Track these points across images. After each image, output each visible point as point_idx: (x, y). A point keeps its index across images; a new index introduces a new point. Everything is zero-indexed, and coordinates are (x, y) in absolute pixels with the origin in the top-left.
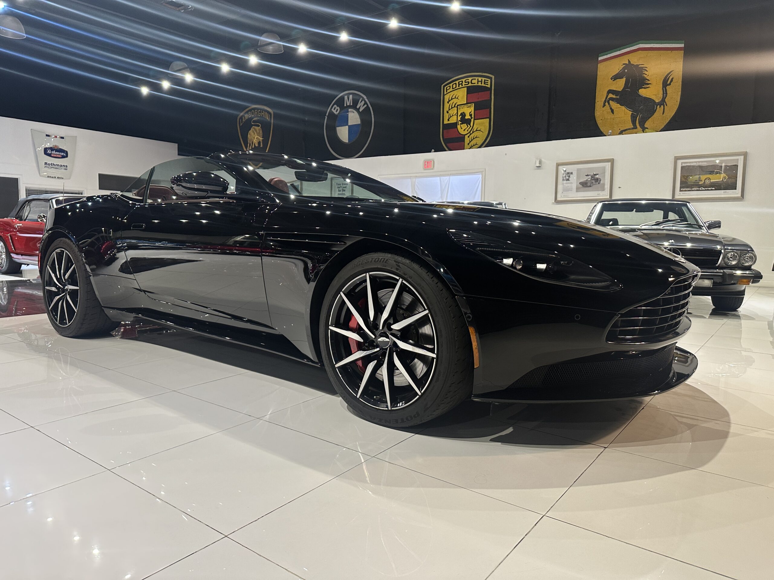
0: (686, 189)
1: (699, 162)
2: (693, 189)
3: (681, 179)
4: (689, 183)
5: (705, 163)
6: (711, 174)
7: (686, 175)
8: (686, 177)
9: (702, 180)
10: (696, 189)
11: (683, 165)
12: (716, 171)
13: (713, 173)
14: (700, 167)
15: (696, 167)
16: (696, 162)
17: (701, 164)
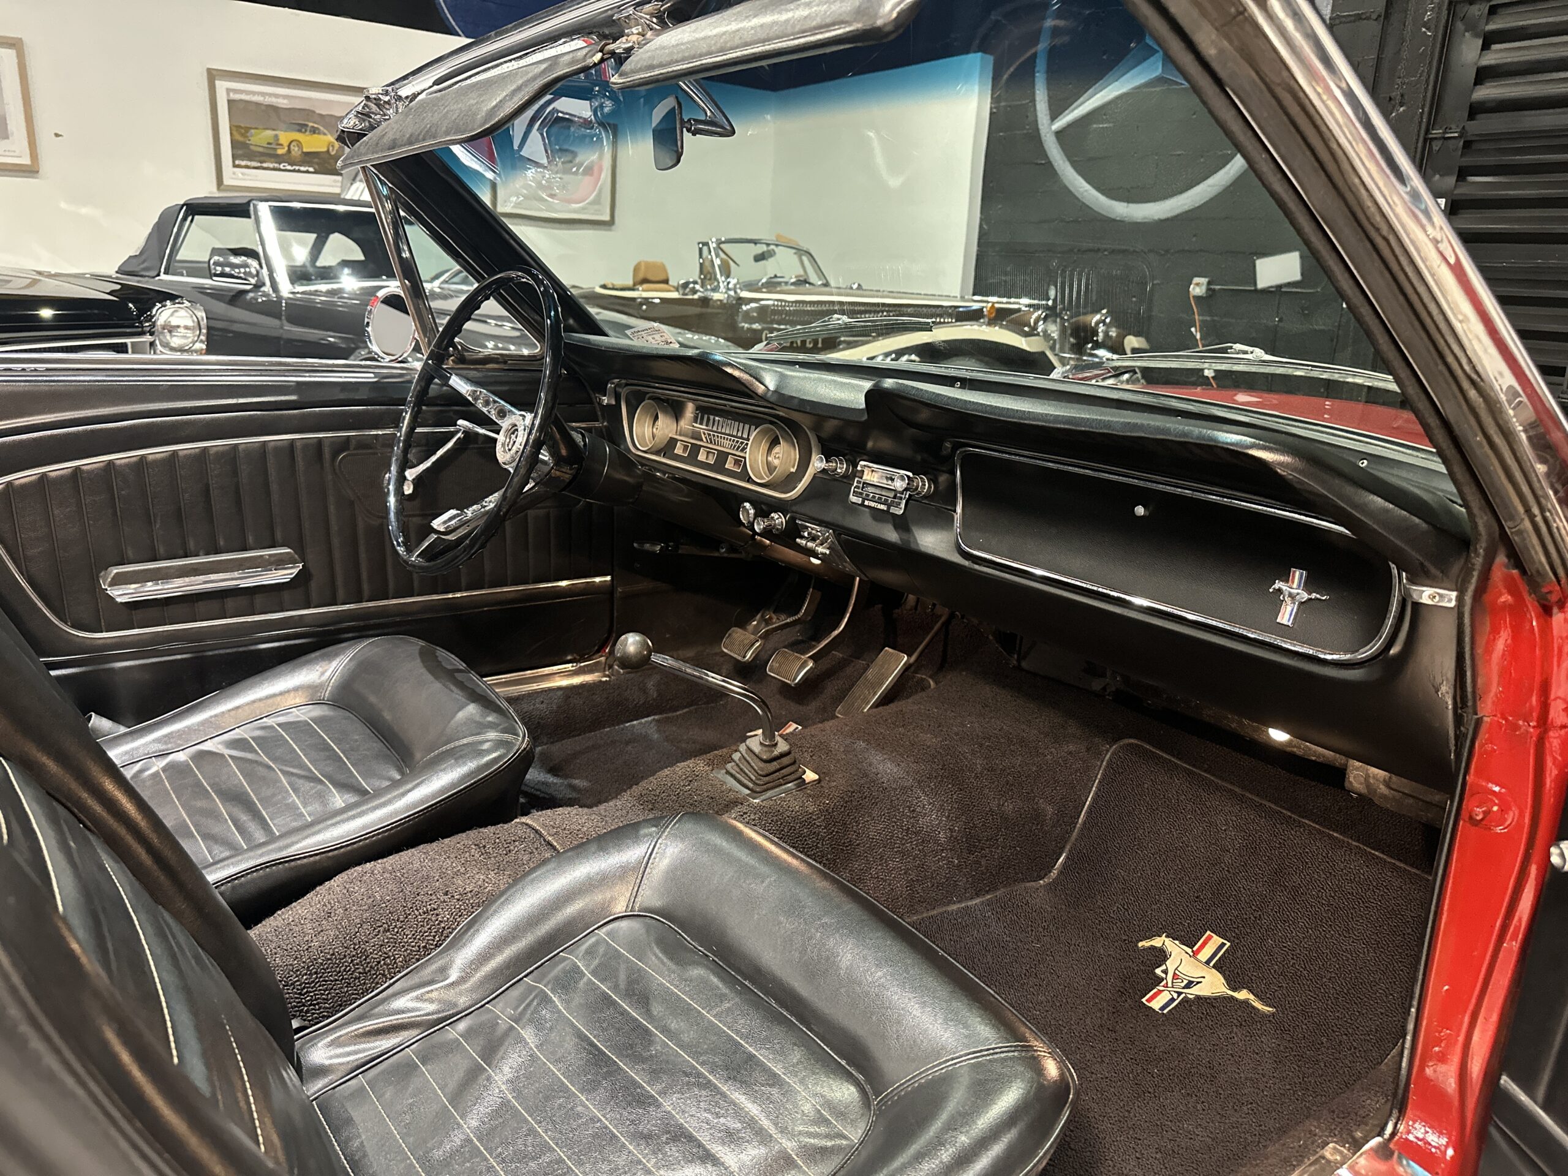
0: (249, 163)
1: (270, 95)
2: (265, 165)
3: (231, 134)
4: (252, 147)
5: (285, 101)
6: (300, 131)
7: (242, 125)
8: (243, 131)
9: (281, 145)
10: (271, 165)
11: (233, 96)
12: (311, 124)
13: (306, 131)
14: (274, 109)
15: (263, 108)
16: (263, 94)
17: (273, 101)
